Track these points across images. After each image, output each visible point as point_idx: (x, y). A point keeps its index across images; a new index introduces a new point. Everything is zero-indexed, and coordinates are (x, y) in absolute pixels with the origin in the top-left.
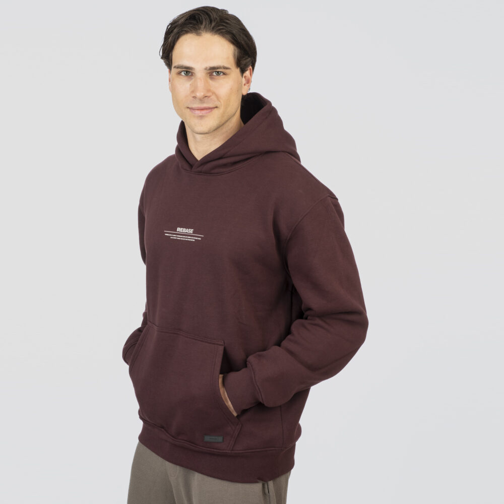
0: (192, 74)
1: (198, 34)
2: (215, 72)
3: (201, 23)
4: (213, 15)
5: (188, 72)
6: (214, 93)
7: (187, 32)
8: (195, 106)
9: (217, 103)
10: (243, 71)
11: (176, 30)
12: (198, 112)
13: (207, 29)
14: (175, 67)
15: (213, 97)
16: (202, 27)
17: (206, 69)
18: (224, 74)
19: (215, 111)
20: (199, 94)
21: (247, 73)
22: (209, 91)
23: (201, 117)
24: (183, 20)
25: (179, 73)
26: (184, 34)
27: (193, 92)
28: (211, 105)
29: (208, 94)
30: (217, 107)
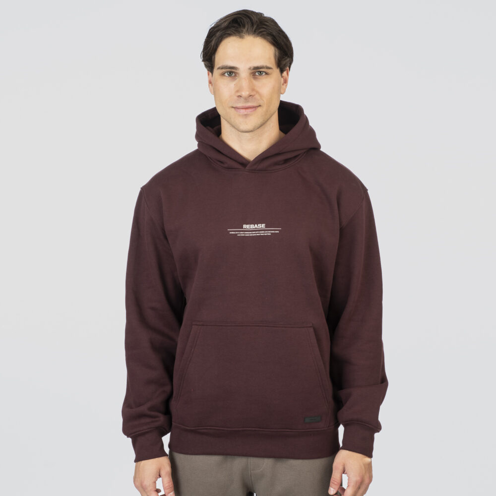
0: (236, 74)
1: (241, 37)
2: (258, 72)
3: (244, 26)
4: (255, 19)
5: (231, 72)
6: (257, 92)
7: (230, 35)
8: (239, 105)
9: (261, 102)
10: (282, 71)
11: (218, 34)
12: (243, 111)
13: (248, 32)
14: (219, 68)
15: (257, 96)
16: (245, 30)
17: (250, 69)
18: (267, 74)
19: (259, 109)
20: (245, 93)
21: (285, 73)
22: (253, 90)
23: (246, 116)
24: (226, 24)
25: (223, 74)
26: (227, 37)
27: (237, 91)
28: (255, 104)
29: (252, 94)
30: (260, 106)
